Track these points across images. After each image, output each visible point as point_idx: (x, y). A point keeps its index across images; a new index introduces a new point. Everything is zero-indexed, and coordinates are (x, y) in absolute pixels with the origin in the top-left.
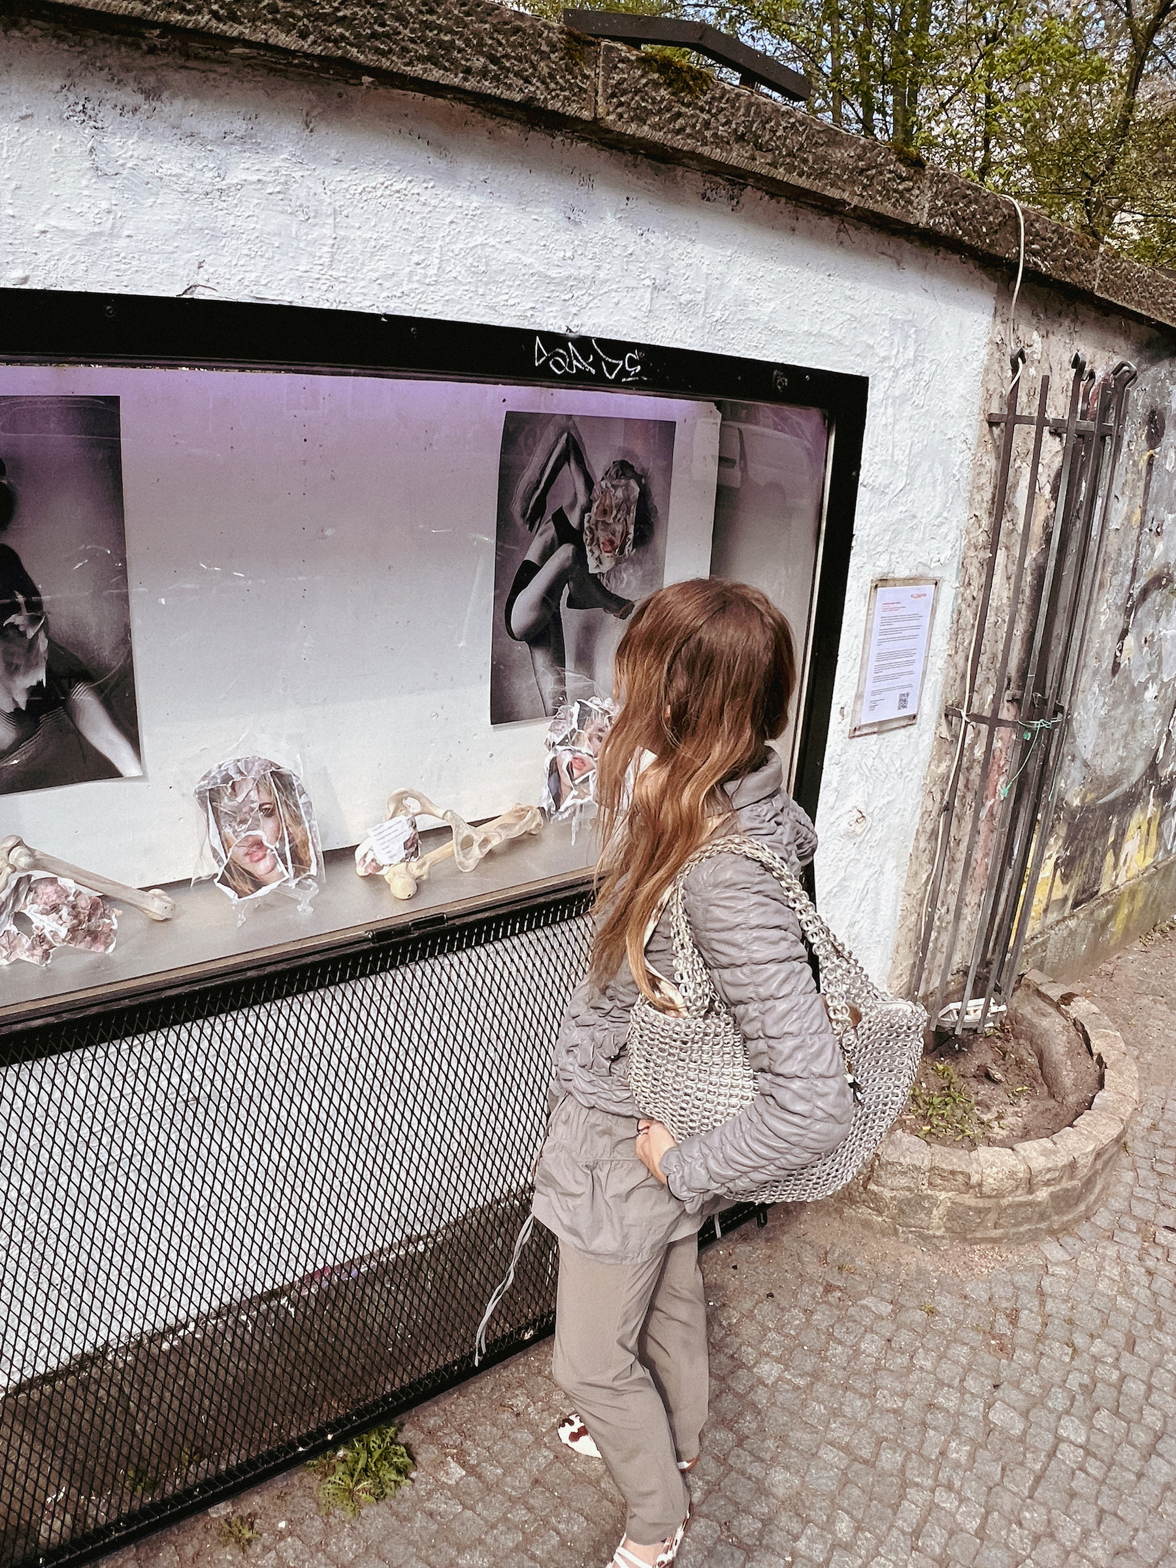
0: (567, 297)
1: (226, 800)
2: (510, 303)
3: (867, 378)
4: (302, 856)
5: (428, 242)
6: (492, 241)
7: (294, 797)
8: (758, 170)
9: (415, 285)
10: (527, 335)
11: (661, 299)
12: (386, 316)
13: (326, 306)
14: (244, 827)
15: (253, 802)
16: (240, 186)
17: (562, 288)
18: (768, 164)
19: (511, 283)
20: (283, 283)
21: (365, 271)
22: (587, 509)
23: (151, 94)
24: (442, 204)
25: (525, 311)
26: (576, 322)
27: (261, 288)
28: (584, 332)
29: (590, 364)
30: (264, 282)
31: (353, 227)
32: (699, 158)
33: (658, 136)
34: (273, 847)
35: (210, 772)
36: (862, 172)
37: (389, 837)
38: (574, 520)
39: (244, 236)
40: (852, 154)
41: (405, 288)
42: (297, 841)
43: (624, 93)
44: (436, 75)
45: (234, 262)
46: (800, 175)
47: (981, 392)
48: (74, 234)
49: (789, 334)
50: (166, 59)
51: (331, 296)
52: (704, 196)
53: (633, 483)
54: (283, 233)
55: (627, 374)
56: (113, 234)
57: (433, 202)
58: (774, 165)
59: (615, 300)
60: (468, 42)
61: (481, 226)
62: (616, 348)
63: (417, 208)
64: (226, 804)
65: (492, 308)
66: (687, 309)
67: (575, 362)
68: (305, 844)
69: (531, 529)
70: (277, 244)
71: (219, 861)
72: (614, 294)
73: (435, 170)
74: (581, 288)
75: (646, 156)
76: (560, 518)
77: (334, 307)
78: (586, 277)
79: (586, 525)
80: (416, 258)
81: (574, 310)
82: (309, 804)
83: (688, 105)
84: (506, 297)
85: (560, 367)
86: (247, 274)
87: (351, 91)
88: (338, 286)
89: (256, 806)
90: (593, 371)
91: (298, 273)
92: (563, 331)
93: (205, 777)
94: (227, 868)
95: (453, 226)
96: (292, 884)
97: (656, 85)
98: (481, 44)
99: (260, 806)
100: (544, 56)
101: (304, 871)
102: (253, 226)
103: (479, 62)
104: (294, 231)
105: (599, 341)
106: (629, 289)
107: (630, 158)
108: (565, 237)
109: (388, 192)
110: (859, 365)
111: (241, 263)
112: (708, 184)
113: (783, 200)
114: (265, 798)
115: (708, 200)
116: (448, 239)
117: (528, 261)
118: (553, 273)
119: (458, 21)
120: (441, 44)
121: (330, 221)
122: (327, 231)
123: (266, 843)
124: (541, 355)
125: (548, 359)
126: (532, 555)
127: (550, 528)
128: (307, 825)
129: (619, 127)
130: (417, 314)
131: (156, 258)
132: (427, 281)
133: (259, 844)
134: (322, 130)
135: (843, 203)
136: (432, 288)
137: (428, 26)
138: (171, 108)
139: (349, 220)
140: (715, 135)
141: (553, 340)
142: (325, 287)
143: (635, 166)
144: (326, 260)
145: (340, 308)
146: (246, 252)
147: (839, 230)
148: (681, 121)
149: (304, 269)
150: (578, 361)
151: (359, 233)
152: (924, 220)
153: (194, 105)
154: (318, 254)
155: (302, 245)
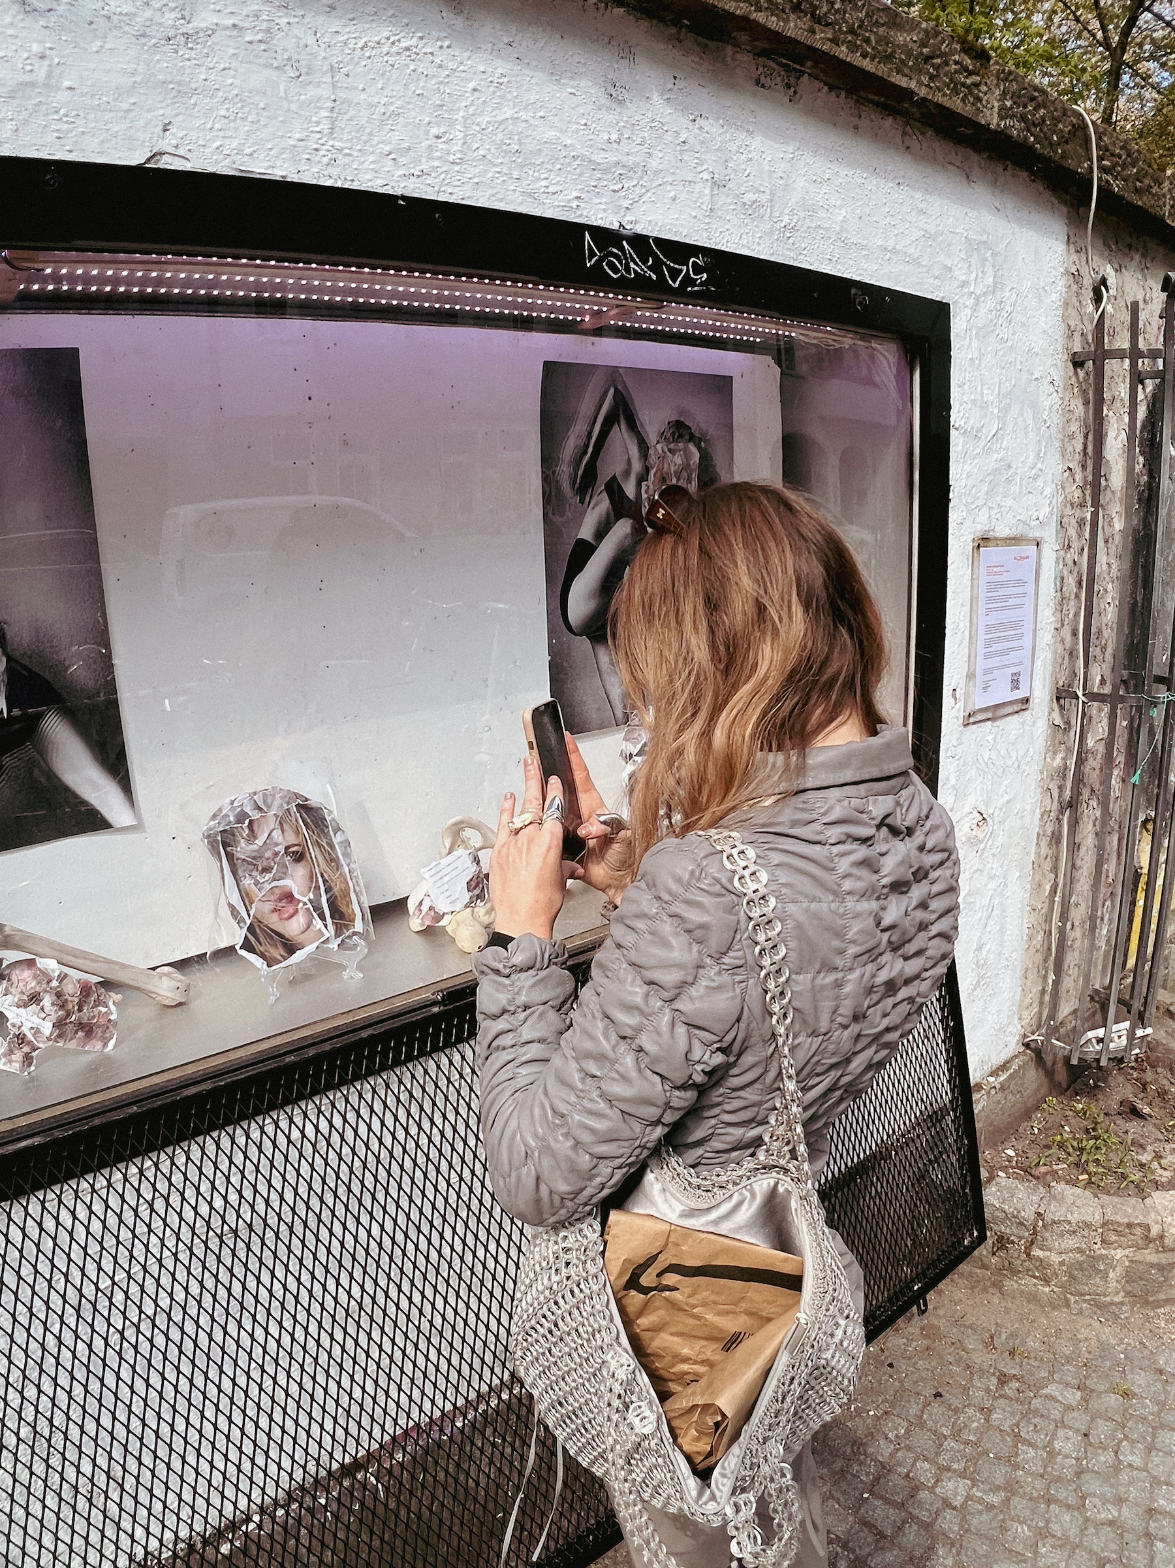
0: (616, 187)
1: (243, 843)
2: (551, 190)
3: (949, 306)
4: (344, 909)
5: (449, 111)
6: (524, 115)
7: (327, 835)
8: (818, 45)
9: (436, 164)
10: (574, 230)
11: (722, 200)
12: (403, 197)
13: (329, 183)
14: (268, 876)
15: (277, 845)
16: (211, 31)
17: (609, 176)
18: (829, 39)
19: (550, 167)
20: (272, 153)
21: (374, 143)
22: (642, 478)
24: (461, 68)
25: (569, 201)
26: (628, 218)
27: (246, 159)
28: (640, 229)
29: (649, 268)
30: (248, 151)
31: (356, 88)
32: (754, 27)
34: (306, 900)
35: (220, 810)
36: (927, 59)
37: (446, 879)
38: (630, 490)
39: (220, 94)
40: (915, 38)
41: (424, 167)
42: (336, 890)
45: (209, 125)
46: (864, 55)
47: (1063, 327)
49: (864, 247)
51: (334, 172)
52: (758, 82)
53: (692, 448)
54: (269, 90)
55: (693, 283)
57: (451, 65)
58: (835, 41)
59: (672, 194)
61: (509, 96)
62: (679, 251)
63: (432, 71)
64: (243, 849)
65: (530, 195)
66: (751, 210)
67: (632, 265)
68: (346, 894)
69: (582, 502)
70: (262, 105)
71: (240, 921)
72: (669, 188)
73: (449, 27)
74: (632, 178)
75: (691, 29)
76: (614, 489)
77: (339, 184)
78: (637, 165)
79: (644, 496)
80: (434, 131)
81: (626, 204)
82: (346, 844)
84: (544, 183)
85: (616, 271)
86: (227, 141)
88: (342, 160)
89: (281, 849)
90: (654, 277)
91: (292, 142)
92: (615, 226)
93: (214, 817)
94: (251, 929)
95: (477, 94)
96: (334, 945)
99: (286, 848)
101: (347, 927)
102: (230, 81)
104: (282, 88)
105: (656, 240)
106: (686, 183)
107: (674, 31)
108: (609, 117)
109: (395, 49)
110: (939, 288)
111: (217, 126)
112: (761, 69)
113: (843, 94)
114: (291, 839)
115: (763, 86)
116: (471, 110)
117: (569, 142)
118: (598, 157)
121: (327, 79)
122: (325, 92)
123: (297, 896)
124: (592, 254)
125: (601, 260)
126: (586, 532)
127: (601, 501)
128: (346, 869)
130: (442, 198)
131: (107, 116)
132: (451, 158)
133: (289, 897)
135: (910, 93)
136: (457, 168)
139: (350, 80)
141: (606, 237)
142: (325, 160)
143: (680, 42)
144: (325, 126)
145: (346, 186)
146: (223, 113)
147: (904, 133)
149: (298, 136)
150: (638, 265)
151: (363, 96)
152: (995, 121)
154: (314, 119)
155: (294, 107)
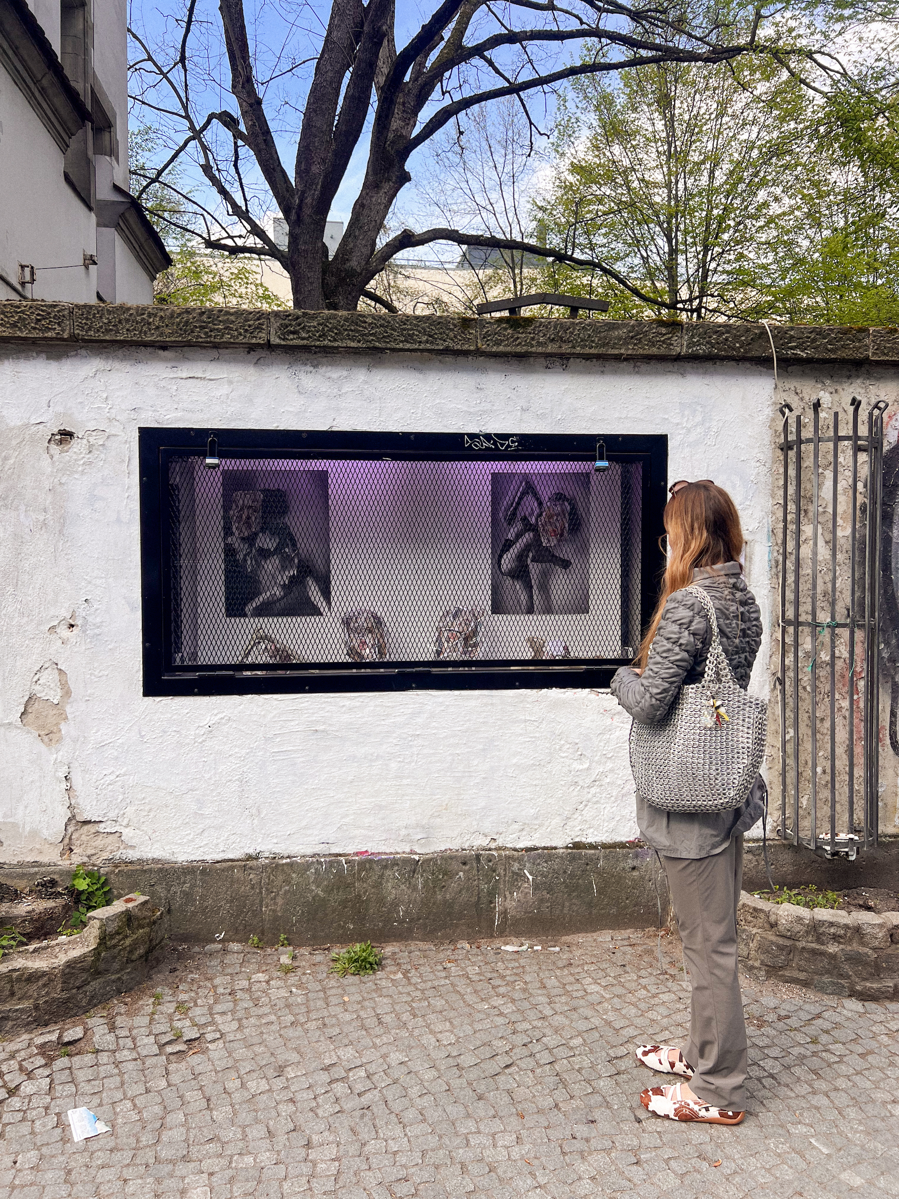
0: (479, 419)
1: (352, 623)
2: (452, 423)
3: (666, 435)
5: (417, 404)
9: (412, 420)
10: (461, 435)
11: (526, 415)
12: (401, 432)
13: (379, 430)
14: (359, 635)
16: (346, 393)
17: (476, 415)
18: (569, 348)
19: (453, 416)
20: (363, 423)
21: (393, 417)
22: (540, 515)
23: (315, 366)
24: (422, 390)
25: (459, 426)
26: (483, 428)
27: (355, 426)
28: (488, 432)
29: (491, 444)
32: (531, 353)
33: (509, 349)
36: (632, 338)
38: (533, 520)
39: (348, 409)
41: (409, 422)
43: (489, 335)
44: (408, 346)
45: (345, 418)
46: (591, 347)
48: (291, 412)
50: (320, 355)
51: (380, 427)
52: (547, 367)
53: (566, 503)
54: (362, 407)
55: (511, 447)
56: (305, 411)
57: (418, 390)
58: (574, 347)
59: (503, 417)
60: (420, 332)
61: (438, 396)
62: (505, 437)
63: (412, 393)
64: (353, 625)
65: (445, 426)
66: (541, 417)
67: (484, 444)
68: (384, 646)
69: (509, 524)
70: (360, 411)
72: (502, 415)
73: (418, 378)
74: (485, 415)
75: (512, 357)
76: (524, 519)
78: (488, 409)
79: (540, 523)
80: (412, 411)
81: (483, 424)
83: (522, 333)
84: (450, 421)
85: (477, 446)
86: (350, 422)
87: (384, 356)
88: (383, 423)
90: (494, 446)
91: (368, 420)
92: (478, 432)
95: (427, 398)
97: (505, 329)
98: (425, 331)
99: (367, 628)
100: (452, 330)
102: (351, 405)
103: (424, 338)
104: (365, 405)
105: (495, 434)
106: (509, 412)
107: (506, 358)
108: (476, 396)
109: (400, 389)
111: (347, 418)
112: (548, 362)
113: (595, 360)
114: (370, 626)
115: (549, 368)
116: (425, 402)
117: (459, 406)
118: (472, 410)
119: (415, 325)
120: (409, 335)
121: (378, 401)
122: (378, 405)
123: (367, 643)
124: (468, 442)
125: (471, 444)
126: (511, 535)
127: (520, 524)
129: (488, 349)
130: (414, 430)
131: (319, 418)
132: (417, 419)
134: (374, 371)
135: (622, 354)
136: (419, 421)
137: (404, 329)
138: (322, 370)
139: (385, 400)
140: (538, 342)
141: (472, 436)
143: (509, 362)
144: (378, 415)
145: (382, 431)
146: (349, 414)
147: (634, 367)
148: (519, 340)
149: (370, 418)
150: (487, 444)
151: (390, 404)
152: (684, 351)
153: (330, 368)
154: (375, 413)
155: (369, 410)
